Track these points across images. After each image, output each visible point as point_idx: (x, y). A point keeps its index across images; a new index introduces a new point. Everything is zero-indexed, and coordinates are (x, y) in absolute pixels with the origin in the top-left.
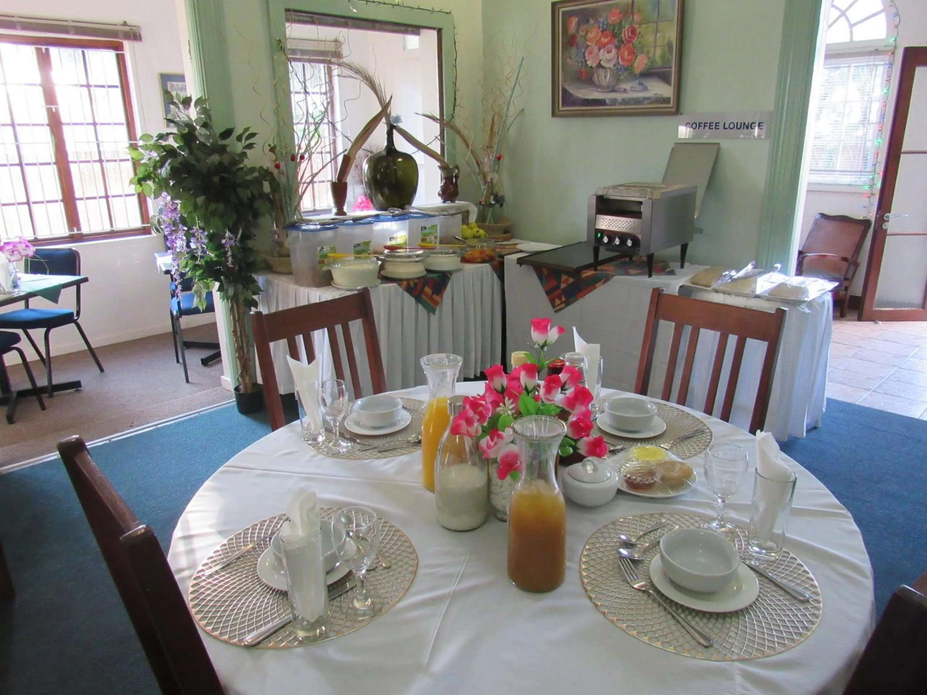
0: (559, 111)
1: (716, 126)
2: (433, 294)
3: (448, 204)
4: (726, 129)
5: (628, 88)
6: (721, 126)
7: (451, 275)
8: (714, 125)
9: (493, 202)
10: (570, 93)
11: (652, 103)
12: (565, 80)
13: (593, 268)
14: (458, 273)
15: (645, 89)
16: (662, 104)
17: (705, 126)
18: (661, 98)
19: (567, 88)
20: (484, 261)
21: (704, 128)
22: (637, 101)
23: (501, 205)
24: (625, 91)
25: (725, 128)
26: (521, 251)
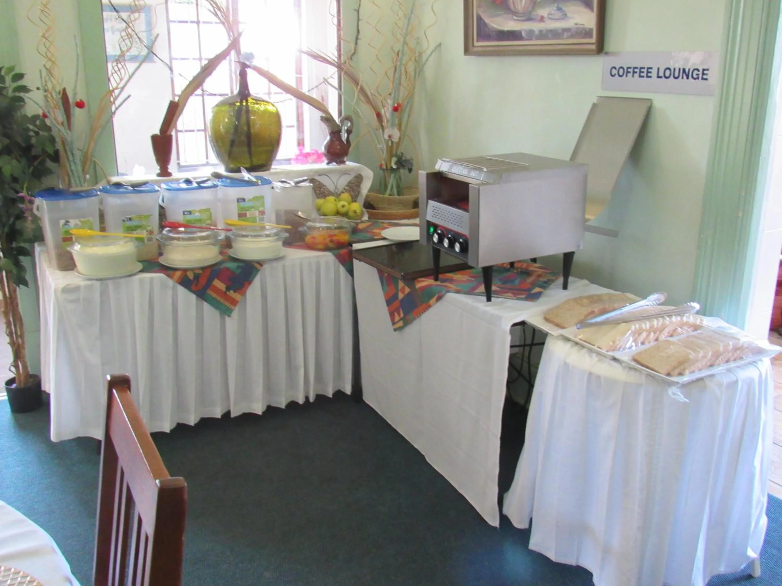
0: (473, 46)
1: (648, 72)
2: (228, 289)
3: (334, 166)
4: (661, 77)
5: (545, 15)
6: (654, 73)
7: (261, 265)
8: (645, 70)
9: (394, 167)
10: (484, 21)
11: (572, 36)
12: (479, 6)
13: (433, 277)
14: (275, 264)
15: (565, 16)
16: (584, 37)
17: (634, 72)
18: (584, 29)
19: (483, 16)
20: (327, 249)
21: (633, 76)
22: (555, 34)
23: (410, 170)
24: (542, 19)
25: (659, 77)
26: (384, 239)
